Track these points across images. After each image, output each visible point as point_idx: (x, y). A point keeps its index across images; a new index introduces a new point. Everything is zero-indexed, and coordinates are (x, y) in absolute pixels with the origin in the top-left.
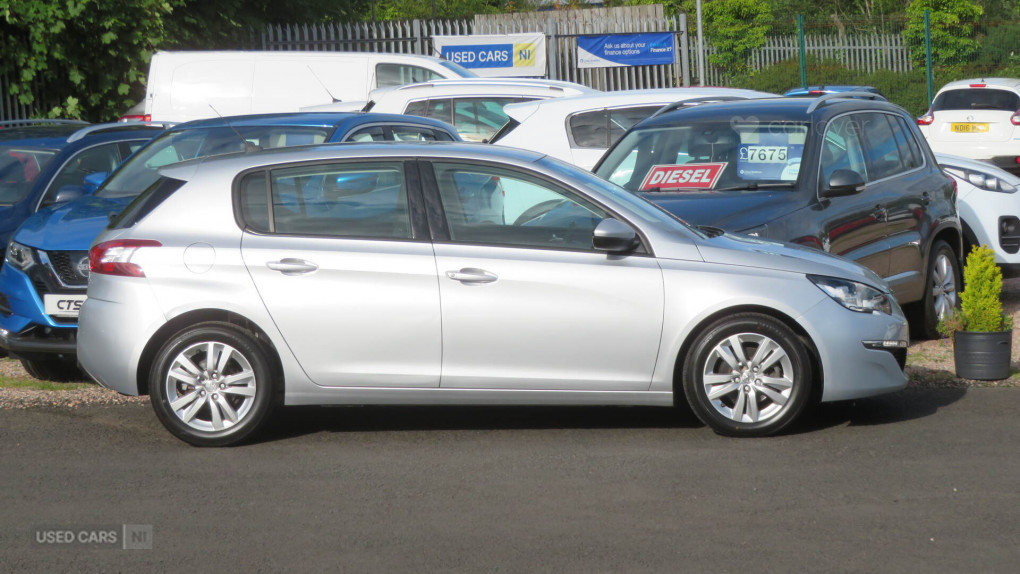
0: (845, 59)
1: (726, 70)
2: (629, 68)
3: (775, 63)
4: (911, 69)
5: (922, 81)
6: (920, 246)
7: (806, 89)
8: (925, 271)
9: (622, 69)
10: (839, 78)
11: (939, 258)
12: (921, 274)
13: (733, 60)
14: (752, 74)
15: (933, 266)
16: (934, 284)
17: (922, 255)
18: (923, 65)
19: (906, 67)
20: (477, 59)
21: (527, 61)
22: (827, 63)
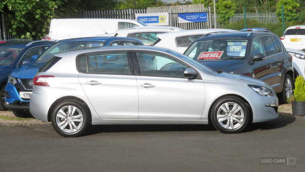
0: (258, 20)
1: (223, 23)
2: (194, 23)
3: (237, 21)
4: (278, 23)
5: (281, 26)
6: (281, 76)
7: (247, 29)
8: (283, 83)
9: (192, 23)
10: (256, 26)
11: (287, 79)
12: (282, 84)
13: (225, 20)
14: (230, 25)
15: (285, 82)
16: (286, 87)
17: (282, 78)
18: (281, 21)
19: (277, 22)
20: (148, 20)
21: (163, 21)
22: (253, 21)
